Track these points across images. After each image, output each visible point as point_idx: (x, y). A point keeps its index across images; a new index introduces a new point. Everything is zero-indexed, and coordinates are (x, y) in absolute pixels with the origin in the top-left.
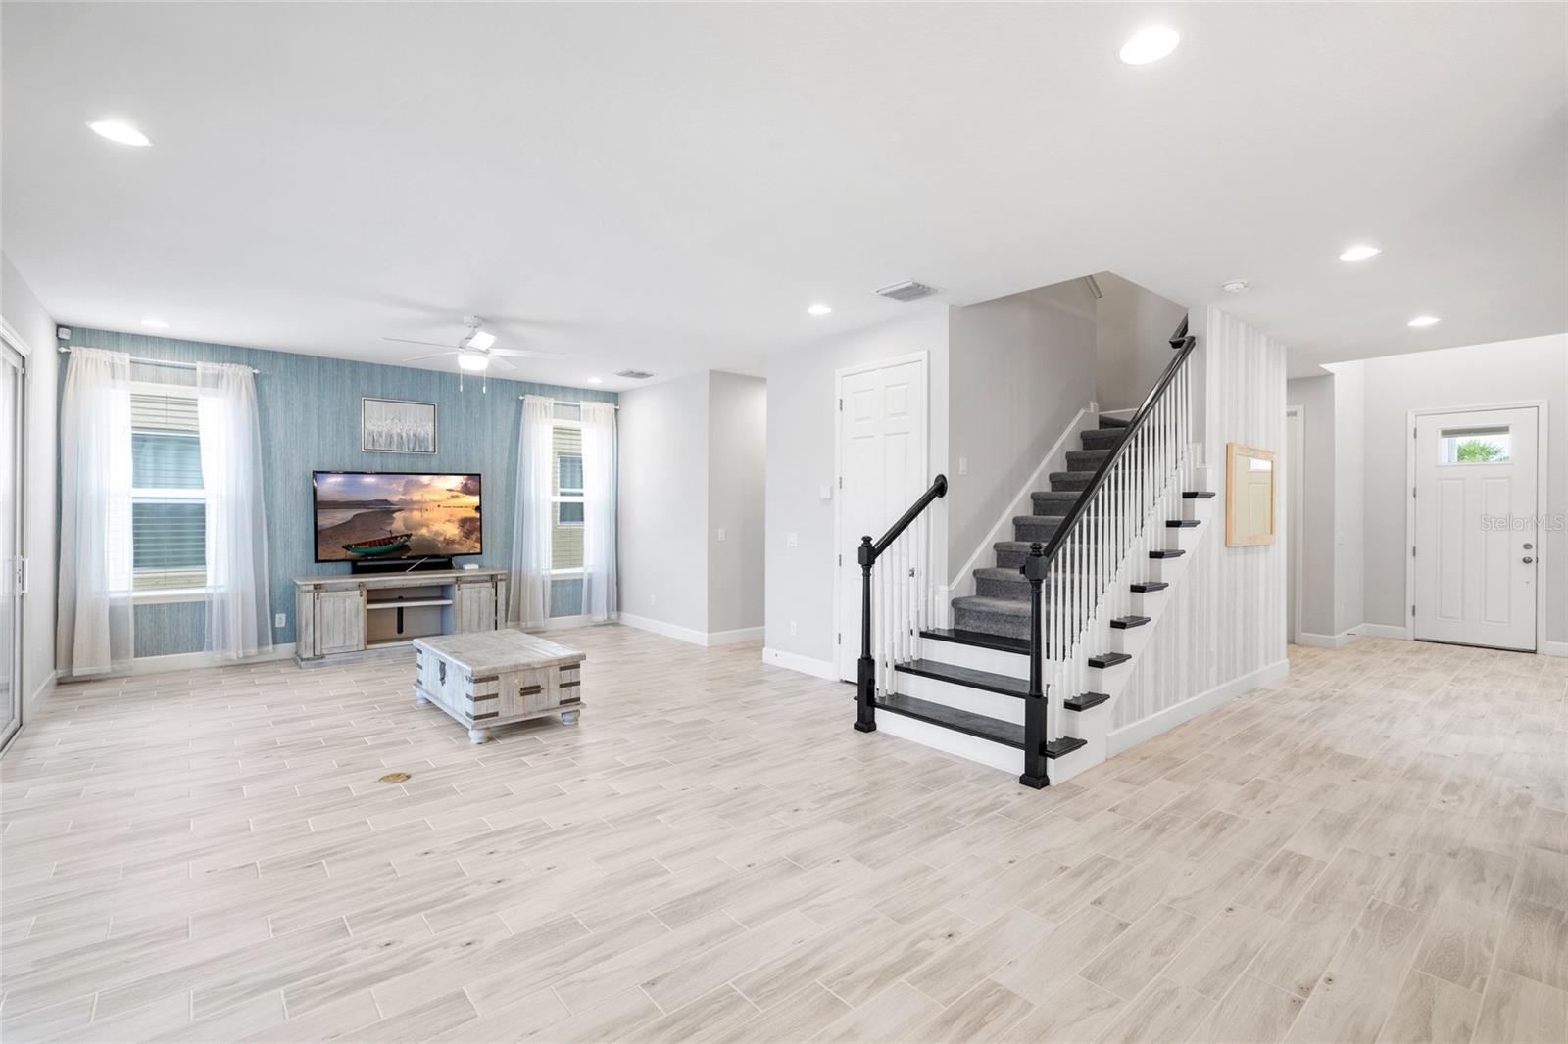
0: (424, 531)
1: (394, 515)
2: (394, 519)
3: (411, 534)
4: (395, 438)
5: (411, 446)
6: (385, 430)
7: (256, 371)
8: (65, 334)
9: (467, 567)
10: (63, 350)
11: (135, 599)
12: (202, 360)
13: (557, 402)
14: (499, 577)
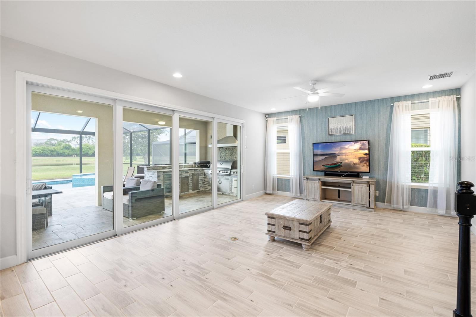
0: (347, 161)
1: (337, 157)
2: (337, 158)
3: (342, 162)
4: (339, 130)
5: (344, 132)
6: (335, 127)
7: (300, 116)
8: (267, 116)
9: (363, 177)
10: (266, 119)
11: (277, 177)
12: (290, 116)
13: (413, 102)
14: (371, 183)
